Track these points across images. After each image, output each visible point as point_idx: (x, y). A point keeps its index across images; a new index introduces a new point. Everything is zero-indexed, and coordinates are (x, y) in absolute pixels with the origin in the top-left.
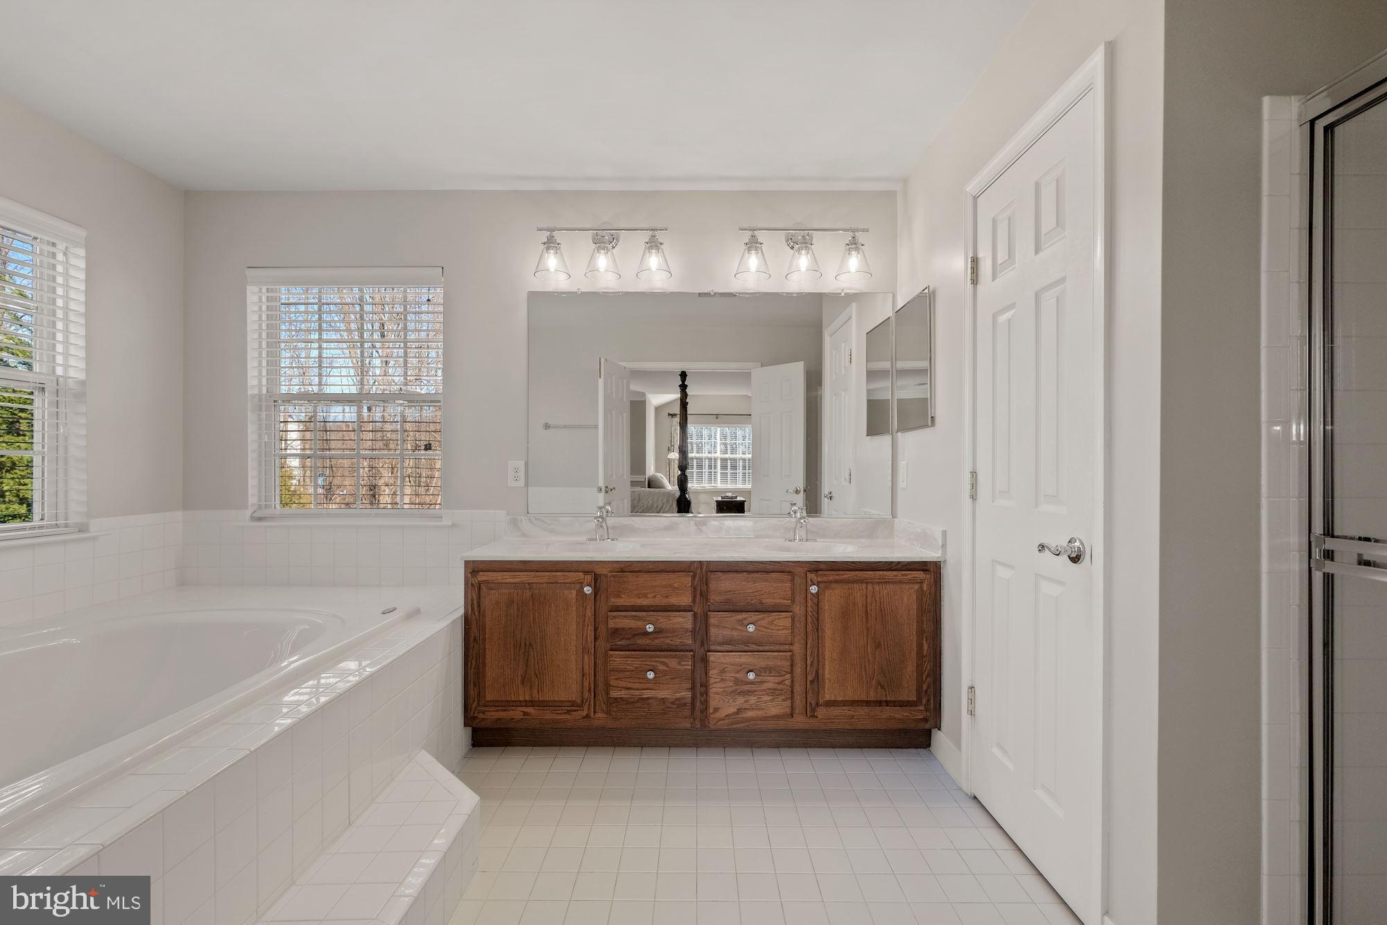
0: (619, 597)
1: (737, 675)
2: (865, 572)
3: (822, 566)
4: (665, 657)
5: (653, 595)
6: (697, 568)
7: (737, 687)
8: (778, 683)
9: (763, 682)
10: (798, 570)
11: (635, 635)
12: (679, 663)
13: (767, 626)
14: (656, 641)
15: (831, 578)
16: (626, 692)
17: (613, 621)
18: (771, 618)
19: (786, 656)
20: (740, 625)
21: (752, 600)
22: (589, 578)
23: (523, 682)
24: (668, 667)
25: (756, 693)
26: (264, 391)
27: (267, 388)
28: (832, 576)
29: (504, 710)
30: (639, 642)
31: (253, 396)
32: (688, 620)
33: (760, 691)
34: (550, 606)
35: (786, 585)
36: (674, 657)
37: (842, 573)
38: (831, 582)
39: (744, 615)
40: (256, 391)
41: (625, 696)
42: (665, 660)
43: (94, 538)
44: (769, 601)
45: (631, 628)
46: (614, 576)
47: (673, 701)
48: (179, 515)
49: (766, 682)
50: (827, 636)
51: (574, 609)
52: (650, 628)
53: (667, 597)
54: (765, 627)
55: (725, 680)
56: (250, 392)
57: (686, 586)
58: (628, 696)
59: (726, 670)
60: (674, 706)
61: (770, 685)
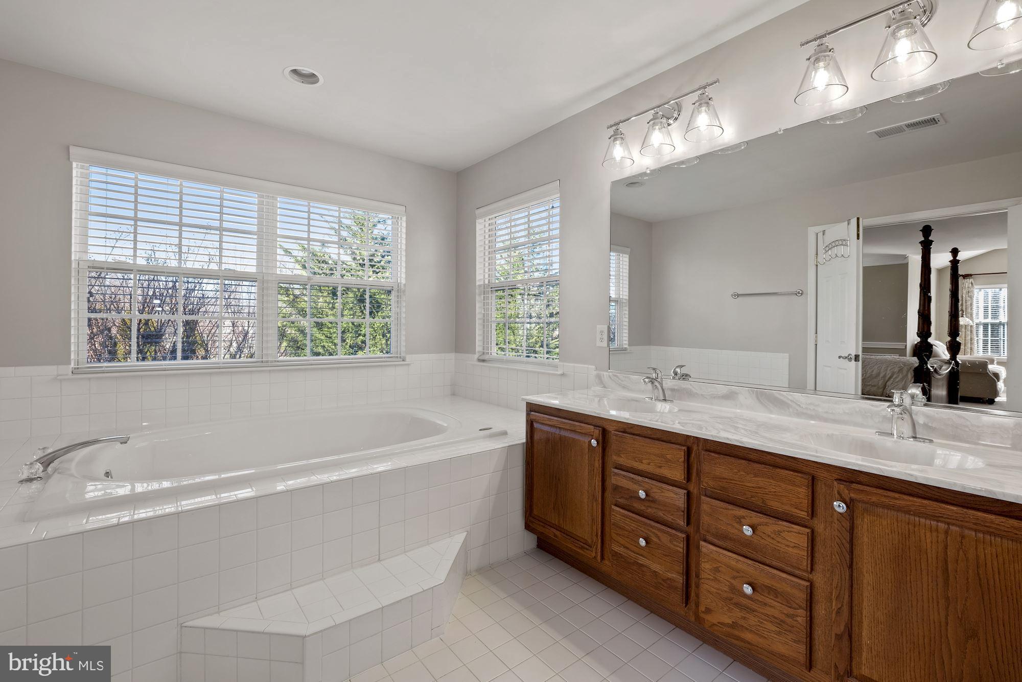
0: (619, 456)
1: (733, 581)
2: (944, 505)
3: (862, 478)
4: (659, 530)
5: (648, 461)
6: (693, 443)
7: (732, 596)
8: (787, 615)
9: (765, 604)
10: (821, 474)
11: (631, 497)
12: (671, 541)
13: (772, 536)
14: (650, 510)
15: (874, 499)
16: (625, 550)
17: (615, 477)
18: (777, 528)
19: (800, 584)
20: (737, 523)
21: (752, 497)
22: (597, 432)
23: (554, 508)
24: (660, 540)
25: (756, 614)
26: (487, 282)
27: (489, 280)
28: (877, 496)
29: (544, 527)
30: (635, 505)
31: (480, 286)
32: (681, 498)
33: (762, 614)
34: (571, 450)
35: (801, 490)
36: (665, 533)
37: (897, 495)
38: (874, 504)
39: (741, 512)
40: (482, 283)
41: (623, 554)
42: (659, 533)
43: (408, 365)
44: (775, 505)
45: (628, 489)
46: (616, 435)
47: (664, 578)
48: (452, 356)
49: (770, 606)
50: (865, 581)
51: (587, 458)
52: (642, 494)
53: (660, 467)
54: (769, 536)
55: (719, 581)
56: (478, 283)
57: (679, 461)
58: (626, 555)
59: (720, 569)
60: (665, 585)
61: (777, 614)
